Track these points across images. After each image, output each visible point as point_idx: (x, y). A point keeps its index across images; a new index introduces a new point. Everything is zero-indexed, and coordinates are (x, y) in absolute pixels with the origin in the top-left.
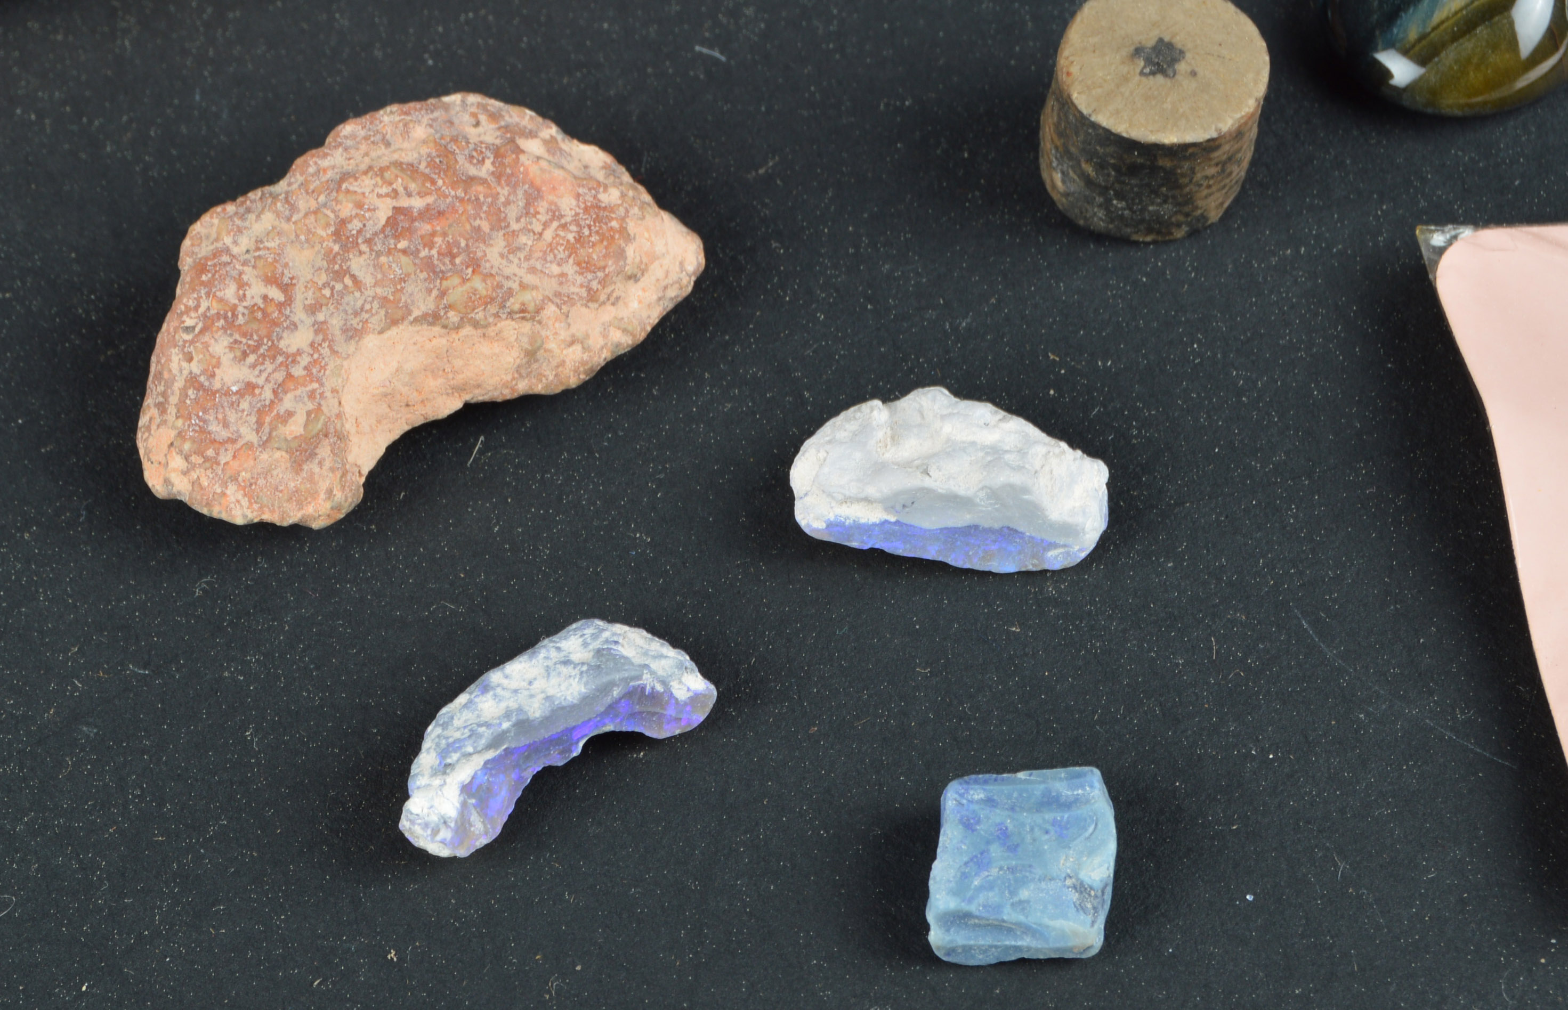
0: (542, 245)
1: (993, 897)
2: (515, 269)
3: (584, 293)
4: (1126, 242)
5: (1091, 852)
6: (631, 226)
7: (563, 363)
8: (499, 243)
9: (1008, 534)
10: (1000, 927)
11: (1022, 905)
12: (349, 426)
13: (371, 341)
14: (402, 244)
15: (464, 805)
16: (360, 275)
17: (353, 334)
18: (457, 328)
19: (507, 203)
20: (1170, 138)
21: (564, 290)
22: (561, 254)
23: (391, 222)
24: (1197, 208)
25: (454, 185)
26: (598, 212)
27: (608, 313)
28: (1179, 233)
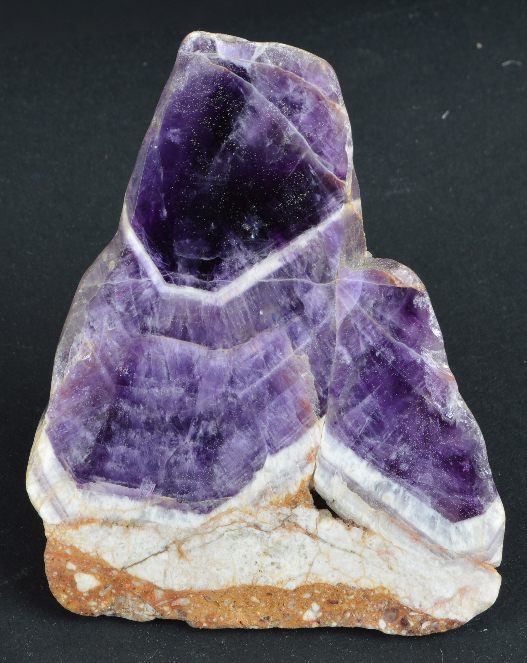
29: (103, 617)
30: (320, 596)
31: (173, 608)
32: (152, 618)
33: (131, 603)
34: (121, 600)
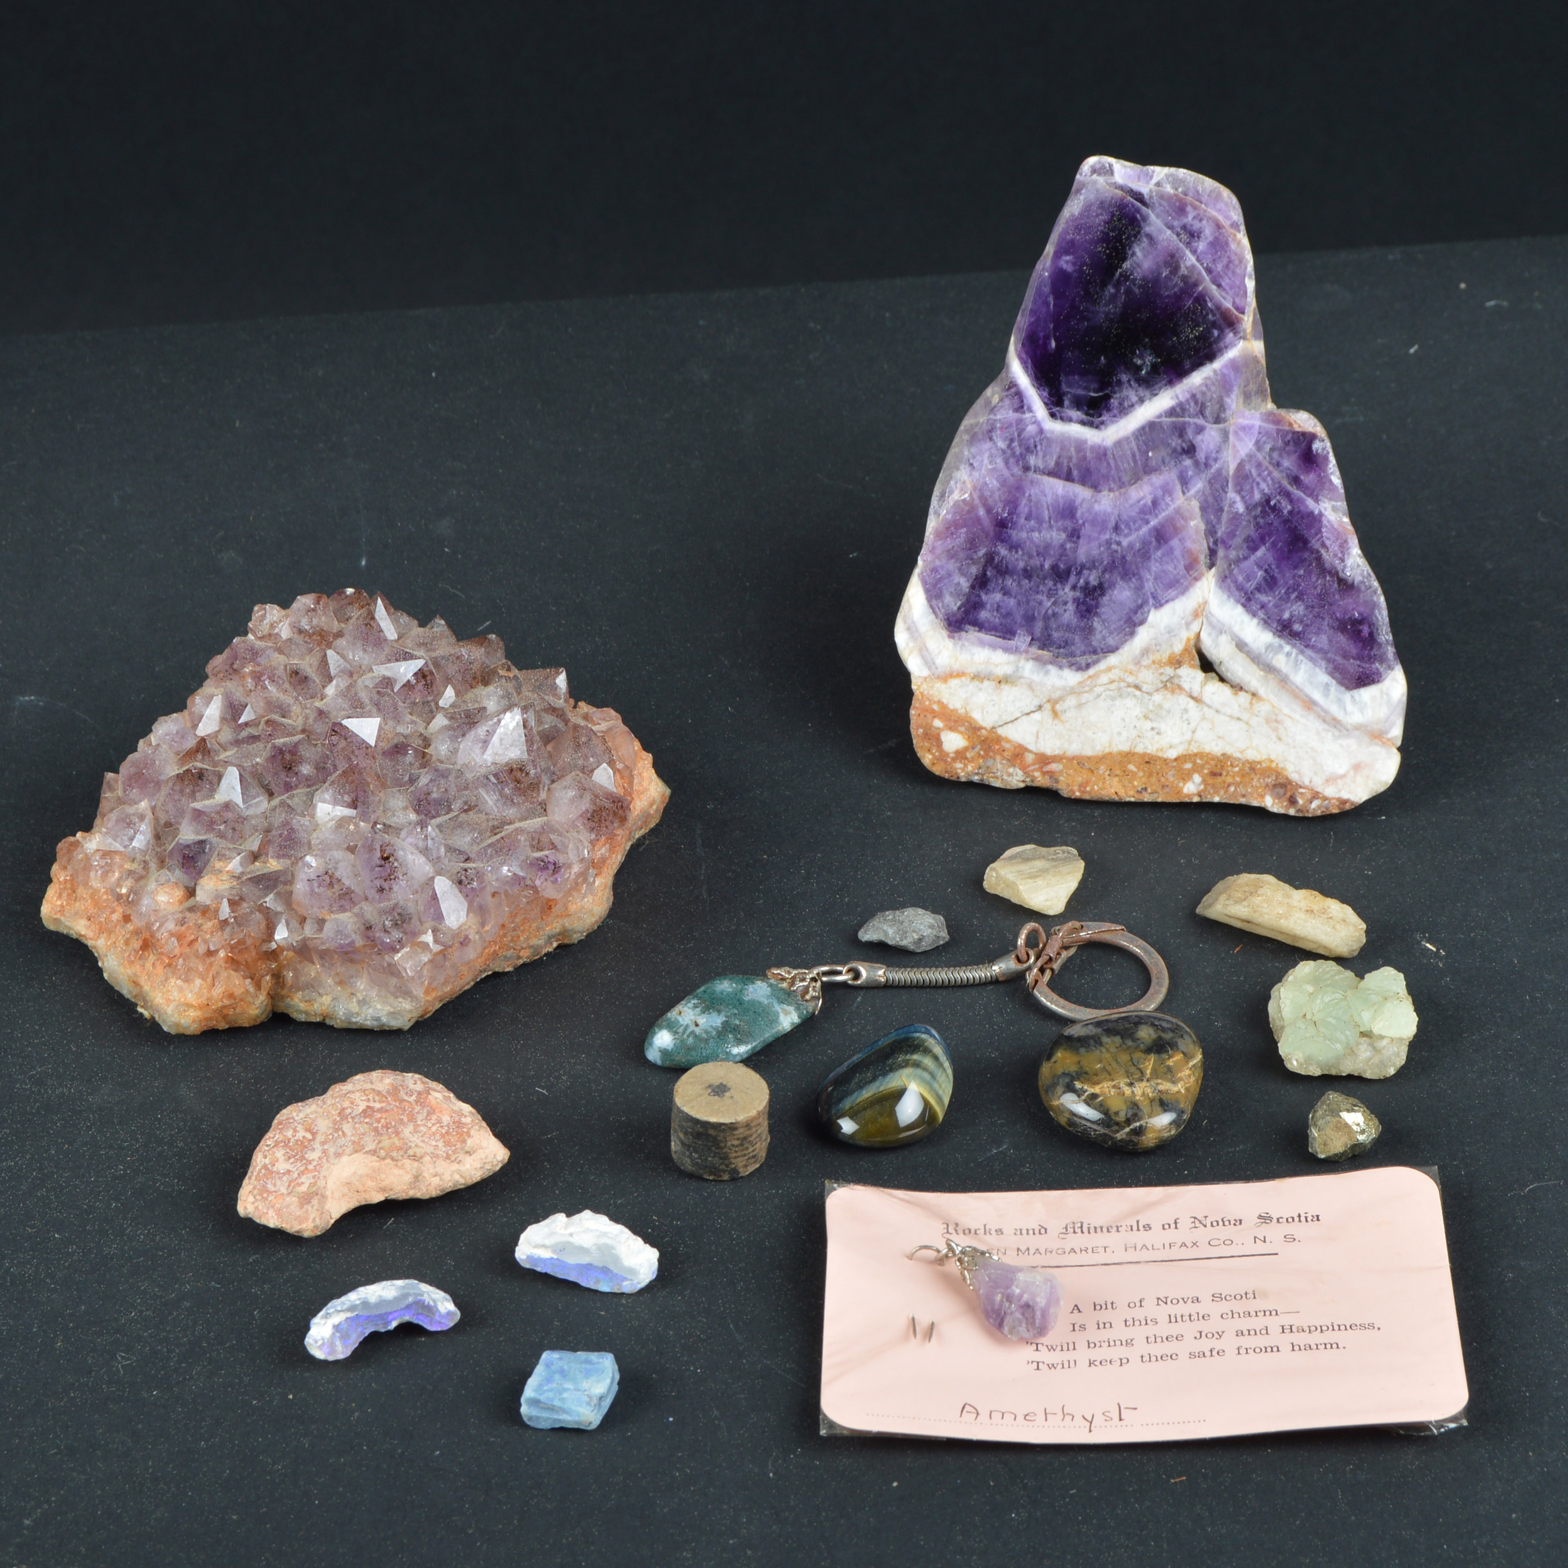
0: (430, 1132)
1: (551, 1395)
2: (416, 1139)
3: (445, 1155)
4: (700, 1178)
5: (598, 1382)
6: (472, 1132)
7: (430, 1184)
8: (411, 1127)
9: (605, 1271)
10: (552, 1409)
11: (563, 1400)
12: (328, 1193)
13: (345, 1159)
14: (367, 1120)
15: (333, 1334)
16: (346, 1131)
17: (338, 1155)
18: (384, 1159)
19: (418, 1113)
20: (713, 1119)
21: (436, 1152)
22: (438, 1137)
23: (364, 1111)
24: (731, 1163)
25: (395, 1101)
26: (459, 1124)
27: (455, 1167)
28: (726, 1177)
29: (970, 784)
30: (1203, 767)
31: (1044, 773)
32: (1022, 785)
33: (999, 766)
34: (990, 763)
